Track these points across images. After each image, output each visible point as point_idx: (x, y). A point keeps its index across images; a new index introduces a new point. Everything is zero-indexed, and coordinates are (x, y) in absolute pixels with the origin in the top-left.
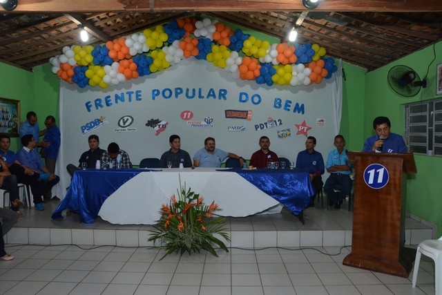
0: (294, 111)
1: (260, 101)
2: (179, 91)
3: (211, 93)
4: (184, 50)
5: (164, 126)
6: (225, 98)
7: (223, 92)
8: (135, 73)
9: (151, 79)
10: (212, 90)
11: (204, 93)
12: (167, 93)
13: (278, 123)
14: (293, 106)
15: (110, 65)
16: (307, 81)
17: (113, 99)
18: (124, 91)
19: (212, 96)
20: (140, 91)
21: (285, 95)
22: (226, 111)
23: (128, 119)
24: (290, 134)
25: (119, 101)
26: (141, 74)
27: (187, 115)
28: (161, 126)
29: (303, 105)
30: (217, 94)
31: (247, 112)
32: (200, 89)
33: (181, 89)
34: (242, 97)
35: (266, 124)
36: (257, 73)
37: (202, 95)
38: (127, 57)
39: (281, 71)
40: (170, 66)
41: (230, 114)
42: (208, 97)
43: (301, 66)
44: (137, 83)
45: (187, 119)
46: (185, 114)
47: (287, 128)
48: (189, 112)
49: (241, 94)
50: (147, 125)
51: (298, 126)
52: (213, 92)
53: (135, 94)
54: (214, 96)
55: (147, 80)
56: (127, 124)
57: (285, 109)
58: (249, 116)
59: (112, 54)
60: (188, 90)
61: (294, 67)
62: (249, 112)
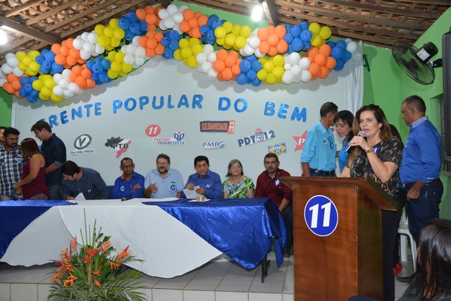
0: (293, 118)
1: (245, 108)
2: (144, 100)
3: (184, 101)
4: (146, 47)
5: (126, 146)
6: (200, 107)
7: (197, 99)
8: (89, 82)
9: (113, 88)
10: (184, 97)
11: (175, 102)
12: (131, 105)
13: (269, 136)
14: (290, 112)
15: (61, 73)
16: (306, 75)
17: (69, 114)
18: (82, 104)
19: (183, 104)
20: (100, 104)
21: (279, 97)
22: (201, 123)
23: (85, 139)
24: (285, 150)
25: (76, 116)
26: (98, 82)
27: (153, 130)
28: (122, 146)
29: (304, 110)
30: (190, 102)
31: (228, 122)
32: (170, 96)
33: (147, 98)
34: (223, 104)
35: (253, 137)
36: (237, 70)
37: (171, 104)
38: (80, 62)
39: (268, 65)
40: (134, 69)
41: (206, 127)
42: (179, 106)
43: (294, 55)
44: (96, 94)
45: (152, 135)
46: (151, 129)
47: (282, 142)
48: (156, 126)
49: (221, 99)
50: (107, 145)
51: (297, 139)
52: (186, 100)
53: (93, 107)
54: (186, 104)
55: (108, 88)
56: (84, 145)
57: (280, 116)
58: (230, 127)
59: (58, 60)
60: (155, 98)
61: (287, 57)
62: (230, 123)
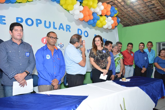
1: (88, 35)
3: (61, 27)
6: (70, 31)
7: (68, 27)
10: (61, 24)
11: (57, 26)
12: (29, 22)
16: (110, 27)
20: (4, 17)
26: (7, 1)
30: (65, 28)
32: (54, 22)
33: (40, 20)
34: (79, 32)
37: (55, 27)
40: (33, 1)
42: (59, 29)
43: (110, 18)
46: (45, 40)
49: (78, 29)
52: (63, 26)
54: (63, 28)
55: (10, 7)
58: (83, 44)
62: (83, 41)
